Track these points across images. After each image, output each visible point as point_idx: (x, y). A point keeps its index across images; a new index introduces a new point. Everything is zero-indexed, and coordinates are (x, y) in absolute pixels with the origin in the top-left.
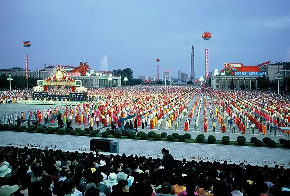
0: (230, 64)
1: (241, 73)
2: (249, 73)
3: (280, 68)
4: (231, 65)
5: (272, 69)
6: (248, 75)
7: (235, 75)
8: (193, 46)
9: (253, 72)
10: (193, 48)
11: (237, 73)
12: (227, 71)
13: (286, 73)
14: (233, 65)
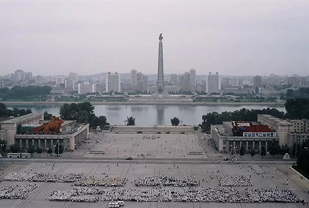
0: (239, 122)
1: (251, 133)
2: (259, 134)
3: (290, 129)
4: (239, 124)
5: (282, 130)
6: (257, 136)
7: (244, 136)
8: (161, 34)
9: (263, 133)
10: (161, 38)
11: (246, 134)
12: (234, 130)
13: (295, 137)
14: (241, 123)
